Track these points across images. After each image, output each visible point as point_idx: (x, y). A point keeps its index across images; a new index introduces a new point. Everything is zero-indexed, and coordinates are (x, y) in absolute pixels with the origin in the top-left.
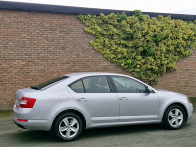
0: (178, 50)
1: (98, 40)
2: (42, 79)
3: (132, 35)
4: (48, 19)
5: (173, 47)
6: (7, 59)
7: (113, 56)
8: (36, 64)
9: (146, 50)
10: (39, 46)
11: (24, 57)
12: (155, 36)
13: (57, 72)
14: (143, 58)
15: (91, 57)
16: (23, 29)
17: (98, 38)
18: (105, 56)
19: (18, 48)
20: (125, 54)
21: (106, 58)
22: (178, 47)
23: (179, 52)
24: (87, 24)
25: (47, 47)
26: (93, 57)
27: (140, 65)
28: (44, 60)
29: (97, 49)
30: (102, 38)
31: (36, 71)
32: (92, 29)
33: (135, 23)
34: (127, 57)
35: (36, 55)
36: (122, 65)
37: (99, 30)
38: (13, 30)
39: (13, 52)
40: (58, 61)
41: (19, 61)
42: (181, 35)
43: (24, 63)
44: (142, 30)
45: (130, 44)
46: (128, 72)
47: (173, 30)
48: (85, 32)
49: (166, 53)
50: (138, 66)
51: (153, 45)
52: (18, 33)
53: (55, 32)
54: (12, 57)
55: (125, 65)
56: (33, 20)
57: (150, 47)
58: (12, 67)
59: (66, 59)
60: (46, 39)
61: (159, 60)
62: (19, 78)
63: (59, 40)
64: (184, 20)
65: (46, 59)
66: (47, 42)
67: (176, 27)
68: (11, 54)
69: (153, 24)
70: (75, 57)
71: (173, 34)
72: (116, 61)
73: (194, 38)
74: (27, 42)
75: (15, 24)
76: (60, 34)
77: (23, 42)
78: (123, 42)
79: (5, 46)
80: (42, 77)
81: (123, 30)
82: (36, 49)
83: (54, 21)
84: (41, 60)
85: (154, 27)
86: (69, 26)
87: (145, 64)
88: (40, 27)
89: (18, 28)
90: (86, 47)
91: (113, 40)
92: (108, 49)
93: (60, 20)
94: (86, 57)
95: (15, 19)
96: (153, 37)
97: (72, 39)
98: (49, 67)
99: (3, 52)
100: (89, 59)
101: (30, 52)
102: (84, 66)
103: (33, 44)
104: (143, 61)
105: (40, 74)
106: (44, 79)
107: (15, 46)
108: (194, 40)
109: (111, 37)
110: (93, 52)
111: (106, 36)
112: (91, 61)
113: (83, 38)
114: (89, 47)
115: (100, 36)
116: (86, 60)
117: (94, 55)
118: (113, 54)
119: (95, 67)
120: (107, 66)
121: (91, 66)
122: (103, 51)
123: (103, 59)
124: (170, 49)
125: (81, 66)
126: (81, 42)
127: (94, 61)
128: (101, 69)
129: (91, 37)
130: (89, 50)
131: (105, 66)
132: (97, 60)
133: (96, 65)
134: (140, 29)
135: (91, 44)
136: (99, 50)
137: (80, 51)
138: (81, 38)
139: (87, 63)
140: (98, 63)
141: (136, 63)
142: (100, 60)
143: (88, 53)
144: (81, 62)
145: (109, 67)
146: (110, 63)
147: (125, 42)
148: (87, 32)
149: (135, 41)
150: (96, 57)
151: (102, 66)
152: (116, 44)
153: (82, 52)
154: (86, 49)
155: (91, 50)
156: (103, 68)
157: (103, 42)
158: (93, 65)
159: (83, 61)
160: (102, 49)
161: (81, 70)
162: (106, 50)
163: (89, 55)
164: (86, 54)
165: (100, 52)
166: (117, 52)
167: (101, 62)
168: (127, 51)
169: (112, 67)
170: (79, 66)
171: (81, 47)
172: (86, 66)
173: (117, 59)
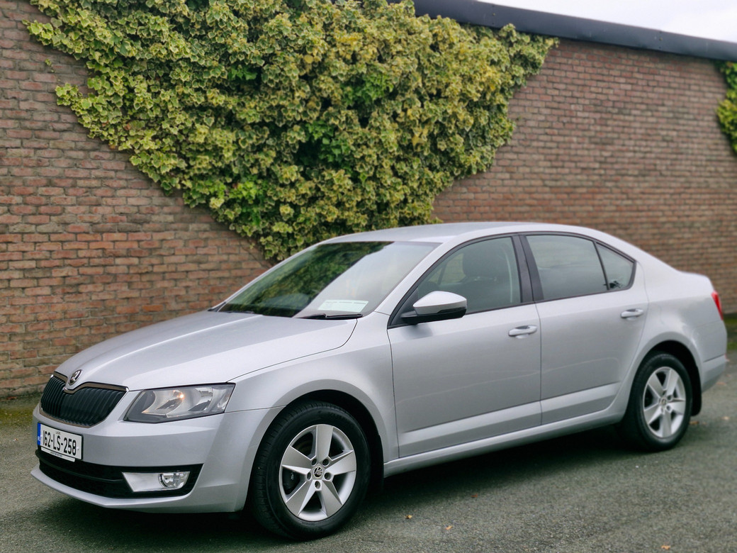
0: (442, 146)
1: (97, 84)
3: (259, 70)
5: (425, 132)
7: (173, 162)
9: (320, 141)
12: (357, 82)
14: (307, 177)
15: (63, 163)
17: (99, 74)
18: (135, 161)
20: (228, 155)
21: (137, 169)
22: (443, 133)
23: (445, 153)
26: (76, 164)
27: (291, 205)
29: (96, 129)
30: (118, 76)
32: (66, 28)
33: (273, 16)
34: (235, 171)
36: (216, 203)
37: (105, 34)
42: (456, 86)
44: (303, 51)
45: (251, 111)
46: (241, 236)
47: (424, 61)
48: (35, 39)
49: (398, 159)
50: (286, 210)
51: (348, 121)
55: (229, 204)
57: (336, 129)
61: (370, 187)
64: (462, 24)
67: (434, 47)
69: (348, 27)
71: (424, 76)
72: (189, 184)
73: (500, 99)
78: (218, 99)
81: (217, 47)
85: (353, 39)
87: (312, 201)
90: (37, 116)
91: (173, 87)
92: (148, 127)
96: (347, 84)
100: (58, 171)
102: (31, 209)
104: (305, 188)
108: (499, 107)
109: (162, 71)
110: (75, 142)
111: (136, 69)
112: (63, 184)
113: (21, 70)
114: (55, 117)
115: (106, 66)
116: (39, 178)
117: (81, 154)
118: (171, 151)
119: (84, 213)
120: (143, 210)
121: (64, 210)
122: (123, 139)
123: (124, 176)
124: (415, 142)
125: (17, 204)
126: (11, 89)
127: (80, 183)
128: (114, 220)
129: (63, 67)
130: (54, 130)
131: (135, 209)
132: (97, 178)
133: (91, 206)
134: (291, 47)
135: (62, 99)
136: (105, 134)
137: (10, 133)
138: (11, 69)
139: (46, 191)
140: (99, 192)
141: (275, 199)
142: (112, 178)
143: (52, 142)
144: (14, 186)
145: (153, 214)
146: (160, 196)
147: (226, 103)
148: (45, 44)
149: (272, 97)
150: (89, 166)
151: (122, 210)
152: (184, 109)
153: (17, 138)
154: (40, 125)
155: (64, 131)
156: (124, 218)
157: (121, 95)
158: (74, 202)
159: (24, 183)
160: (119, 128)
161: (13, 224)
162: (139, 133)
163: (55, 153)
164: (39, 149)
165: (111, 143)
166: (190, 146)
167: (115, 189)
168: (236, 143)
169: (166, 214)
170: (5, 208)
171: (14, 114)
172: (42, 209)
173: (191, 179)
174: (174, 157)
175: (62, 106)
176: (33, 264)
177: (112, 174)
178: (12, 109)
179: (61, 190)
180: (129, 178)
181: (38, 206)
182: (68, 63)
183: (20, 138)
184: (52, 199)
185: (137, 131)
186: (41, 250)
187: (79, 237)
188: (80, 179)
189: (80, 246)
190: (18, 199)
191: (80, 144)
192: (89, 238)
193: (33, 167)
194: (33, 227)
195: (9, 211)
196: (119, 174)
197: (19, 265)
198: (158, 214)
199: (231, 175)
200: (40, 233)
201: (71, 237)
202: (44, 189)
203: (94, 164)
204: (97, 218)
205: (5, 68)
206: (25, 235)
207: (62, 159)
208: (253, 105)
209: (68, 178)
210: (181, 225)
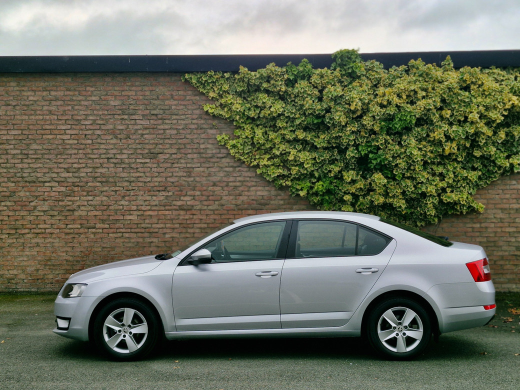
0: (477, 154)
1: (238, 132)
2: (102, 226)
3: (324, 117)
4: (117, 88)
5: (454, 145)
6: (27, 179)
7: (280, 171)
8: (88, 192)
9: (367, 155)
10: (95, 151)
11: (63, 175)
12: (390, 119)
13: (138, 210)
14: (364, 177)
15: (222, 174)
16: (62, 115)
17: (240, 127)
18: (259, 171)
19: (50, 157)
20: (307, 166)
21: (260, 176)
24: (212, 94)
25: (114, 151)
26: (228, 174)
27: (353, 194)
28: (106, 182)
29: (237, 156)
30: (248, 127)
31: (90, 208)
32: (222, 106)
34: (317, 175)
35: (90, 170)
36: (302, 194)
38: (41, 117)
39: (41, 165)
40: (141, 184)
41: (53, 184)
43: (63, 189)
44: (348, 103)
45: (321, 140)
48: (207, 113)
50: (348, 198)
51: (387, 143)
52: (51, 124)
53: (134, 117)
54: (39, 175)
56: (84, 93)
57: (378, 148)
58: (37, 197)
59: (159, 179)
60: (114, 133)
62: (53, 222)
63: (142, 135)
65: (111, 180)
66: (114, 141)
67: (465, 89)
68: (35, 170)
69: (391, 85)
70: (181, 174)
71: (452, 109)
74: (71, 142)
75: (44, 103)
76: (146, 123)
77: (61, 141)
79: (24, 152)
80: (103, 221)
81: (301, 106)
82: (90, 158)
83: (130, 93)
84: (101, 182)
86: (167, 102)
88: (98, 107)
89: (51, 113)
90: (209, 152)
91: (278, 130)
92: (266, 153)
93: (146, 88)
94: (209, 175)
95: (45, 93)
96: (382, 120)
97: (175, 132)
98: (120, 198)
99: (20, 166)
100: (219, 178)
101: (75, 166)
102: (204, 198)
103: (82, 146)
105: (97, 213)
106: (107, 226)
107: (44, 151)
109: (271, 123)
110: (228, 163)
111: (258, 123)
112: (221, 185)
113: (201, 129)
114: (218, 151)
115: (243, 123)
116: (209, 182)
117: (231, 169)
118: (279, 165)
119: (232, 199)
120: (265, 198)
121: (221, 198)
122: (253, 160)
123: (255, 180)
124: (447, 153)
125: (198, 195)
126: (196, 139)
127: (231, 184)
128: (249, 203)
129: (223, 125)
130: (218, 158)
131: (261, 198)
132: (240, 181)
133: (236, 196)
134: (344, 102)
135: (220, 141)
136: (242, 158)
137: (195, 160)
138: (196, 129)
139: (213, 189)
140: (241, 189)
141: (343, 191)
142: (248, 181)
143: (216, 164)
144: (196, 187)
145: (272, 200)
146: (276, 190)
147: (306, 137)
148: (211, 115)
149: (333, 132)
150: (235, 175)
151: (253, 198)
152: (287, 142)
153: (198, 163)
154: (210, 155)
155: (222, 158)
156: (255, 202)
157: (250, 137)
158: (227, 194)
159: (202, 185)
160: (251, 155)
161: (196, 205)
162: (262, 157)
163: (217, 169)
164: (209, 167)
165: (246, 163)
166: (291, 163)
167: (250, 187)
168: (315, 159)
169: (279, 200)
170: (192, 197)
171: (197, 151)
172: (211, 198)
173: (292, 180)
174: (281, 169)
175: (221, 145)
176: (206, 226)
177: (248, 179)
178: (196, 149)
179: (220, 188)
180: (257, 180)
181: (208, 196)
182: (225, 123)
183: (200, 163)
184: (216, 192)
185: (260, 155)
186: (210, 219)
187: (230, 212)
188: (230, 182)
189: (230, 217)
190: (198, 193)
191: (231, 164)
192: (235, 213)
193: (206, 177)
194: (206, 207)
195: (194, 199)
196: (252, 179)
197: (199, 226)
198: (274, 200)
199: (315, 178)
200: (209, 210)
201: (225, 212)
202: (212, 187)
203: (238, 174)
204: (239, 202)
205: (193, 129)
206: (202, 211)
207: (221, 172)
208: (323, 137)
209: (224, 181)
210: (288, 206)
